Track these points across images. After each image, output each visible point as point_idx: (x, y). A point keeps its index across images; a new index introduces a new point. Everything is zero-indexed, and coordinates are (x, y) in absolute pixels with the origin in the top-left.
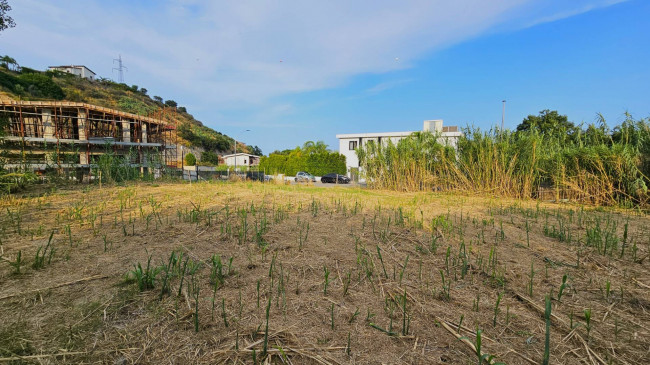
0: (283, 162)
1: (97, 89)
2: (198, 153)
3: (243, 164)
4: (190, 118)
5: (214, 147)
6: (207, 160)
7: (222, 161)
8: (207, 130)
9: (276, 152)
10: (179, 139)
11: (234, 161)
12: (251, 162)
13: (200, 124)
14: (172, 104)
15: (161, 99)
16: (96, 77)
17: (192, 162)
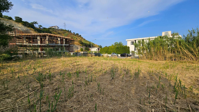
0: (107, 50)
1: (59, 31)
2: (84, 48)
3: (96, 51)
4: (82, 38)
5: (88, 46)
6: (86, 50)
7: (90, 50)
8: (86, 41)
9: (106, 47)
10: (79, 44)
11: (94, 50)
12: (98, 50)
13: (85, 40)
14: (78, 34)
15: (75, 33)
16: (59, 28)
17: (82, 50)
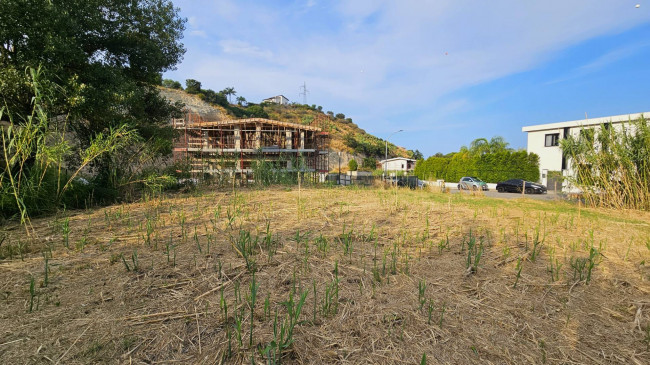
0: (444, 167)
1: (289, 111)
2: (360, 159)
3: (400, 168)
4: (356, 127)
5: (374, 153)
6: (367, 165)
7: (380, 165)
8: (369, 137)
9: (437, 155)
10: (345, 147)
11: (394, 166)
12: (409, 166)
13: (363, 133)
14: (341, 116)
15: (332, 113)
16: (289, 102)
17: (354, 167)
